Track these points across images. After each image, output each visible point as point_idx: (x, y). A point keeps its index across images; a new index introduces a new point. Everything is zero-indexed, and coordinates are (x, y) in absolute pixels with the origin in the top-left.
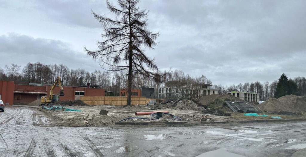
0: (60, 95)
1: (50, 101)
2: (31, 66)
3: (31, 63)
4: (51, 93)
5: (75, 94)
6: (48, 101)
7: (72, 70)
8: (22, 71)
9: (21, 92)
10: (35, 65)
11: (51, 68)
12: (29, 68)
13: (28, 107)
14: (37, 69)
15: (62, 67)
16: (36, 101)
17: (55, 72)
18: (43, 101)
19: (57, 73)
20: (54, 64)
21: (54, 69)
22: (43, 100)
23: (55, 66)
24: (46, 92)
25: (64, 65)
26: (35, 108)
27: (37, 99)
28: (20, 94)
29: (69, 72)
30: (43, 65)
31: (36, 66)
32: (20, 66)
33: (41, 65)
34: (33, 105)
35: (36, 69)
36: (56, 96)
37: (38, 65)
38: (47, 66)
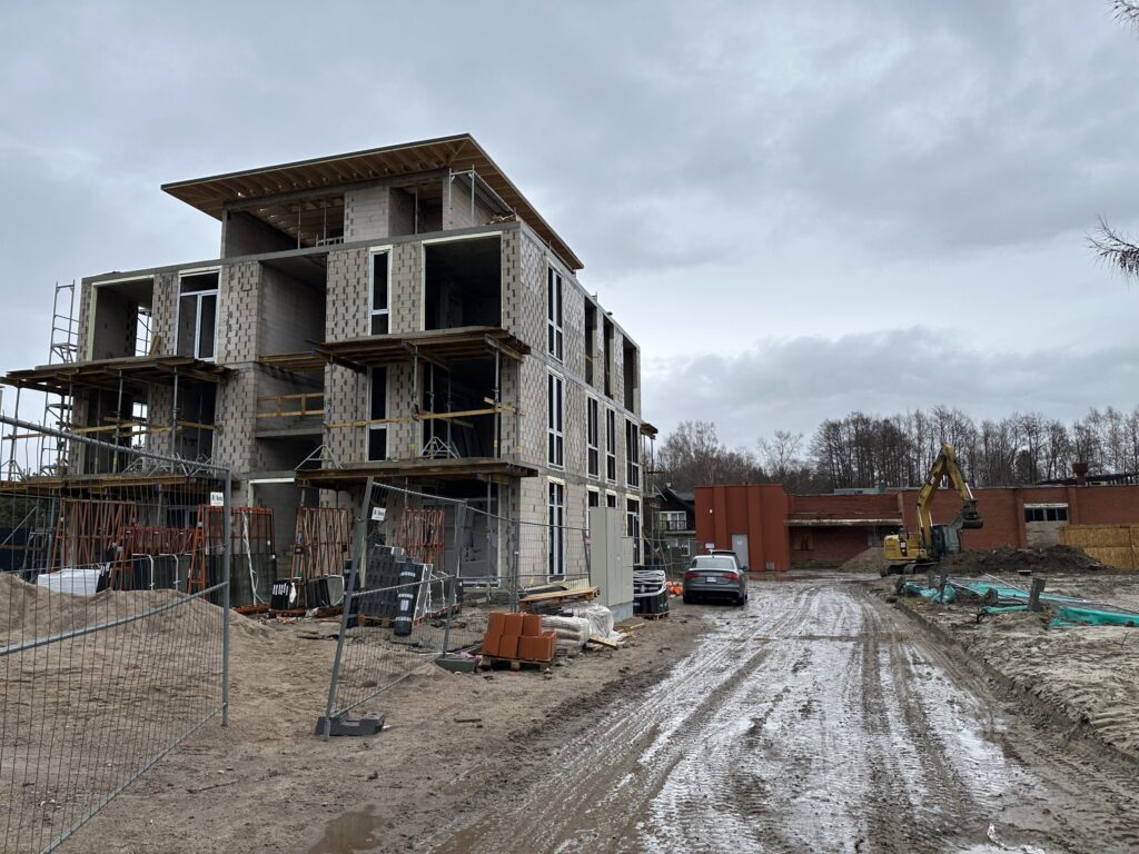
0: (965, 526)
1: (924, 553)
2: (833, 429)
3: (833, 419)
4: (925, 521)
5: (1022, 516)
7: (986, 425)
8: (808, 451)
9: (810, 522)
10: (847, 423)
11: (903, 428)
12: (829, 438)
13: (839, 578)
14: (857, 436)
15: (943, 417)
16: (870, 554)
17: (920, 440)
18: (893, 556)
19: (927, 442)
20: (913, 412)
21: (915, 431)
23: (918, 416)
24: (899, 516)
25: (949, 411)
26: (865, 584)
27: (868, 548)
28: (807, 528)
29: (974, 432)
30: (874, 419)
31: (852, 427)
32: (801, 436)
33: (866, 422)
34: (856, 569)
35: (853, 439)
36: (945, 529)
37: (855, 422)
38: (886, 421)
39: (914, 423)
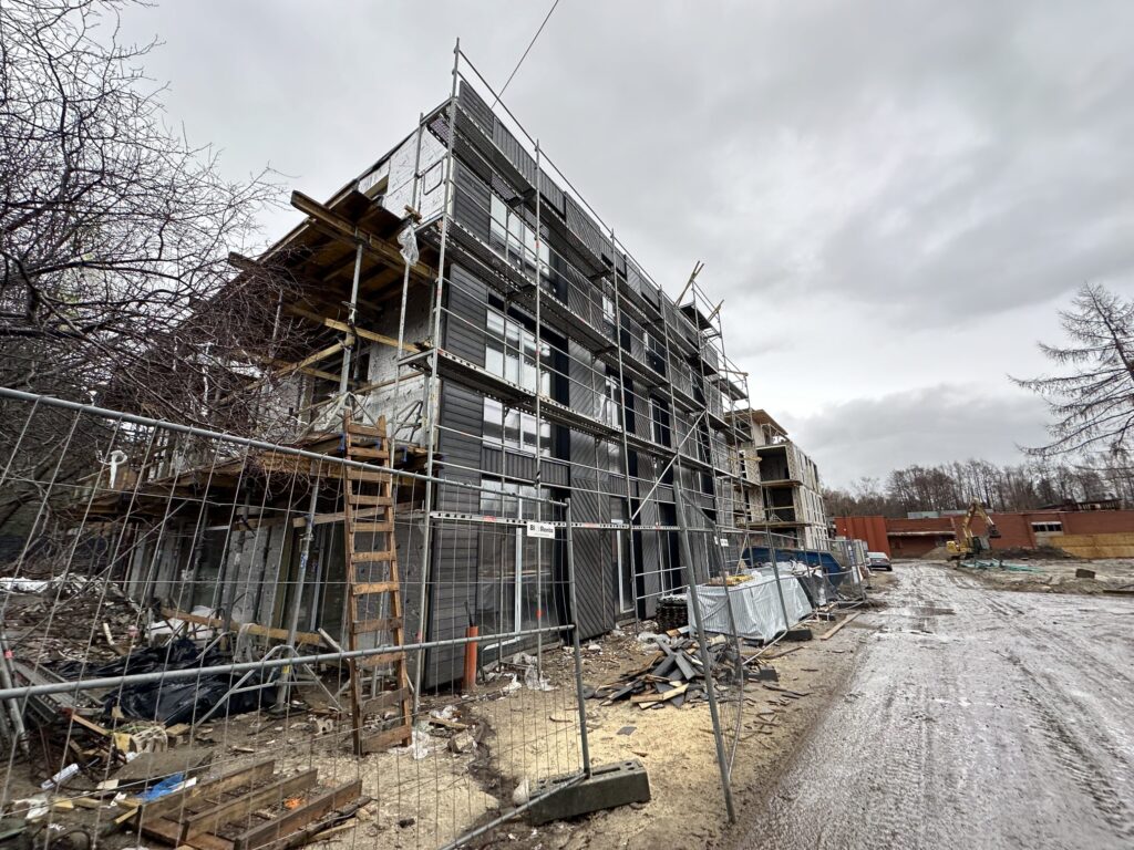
0: (991, 537)
1: (970, 550)
2: (899, 475)
3: (898, 469)
4: (968, 534)
5: (1032, 530)
6: (964, 550)
7: (1006, 469)
8: (884, 488)
9: (900, 534)
10: (908, 471)
11: (947, 473)
12: (896, 481)
13: (924, 562)
14: (916, 479)
15: (975, 464)
16: (938, 550)
17: (960, 479)
18: (953, 552)
19: (966, 480)
20: (952, 463)
21: (955, 474)
22: (952, 547)
23: (956, 465)
24: (953, 530)
25: (978, 460)
26: (940, 565)
27: (936, 547)
28: (898, 537)
29: (998, 473)
30: (925, 468)
31: (911, 474)
32: (877, 479)
33: (921, 470)
34: (931, 558)
35: (914, 481)
36: (980, 539)
37: (914, 471)
38: (935, 469)
39: (954, 469)
